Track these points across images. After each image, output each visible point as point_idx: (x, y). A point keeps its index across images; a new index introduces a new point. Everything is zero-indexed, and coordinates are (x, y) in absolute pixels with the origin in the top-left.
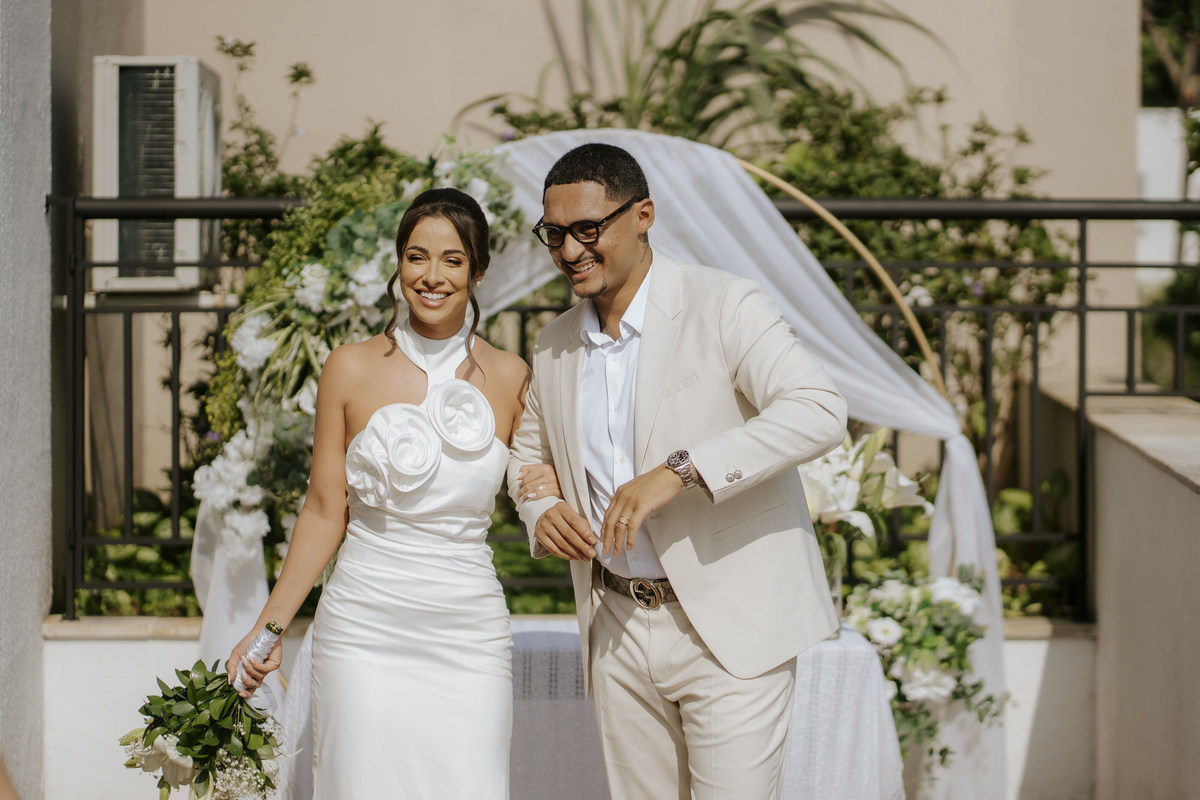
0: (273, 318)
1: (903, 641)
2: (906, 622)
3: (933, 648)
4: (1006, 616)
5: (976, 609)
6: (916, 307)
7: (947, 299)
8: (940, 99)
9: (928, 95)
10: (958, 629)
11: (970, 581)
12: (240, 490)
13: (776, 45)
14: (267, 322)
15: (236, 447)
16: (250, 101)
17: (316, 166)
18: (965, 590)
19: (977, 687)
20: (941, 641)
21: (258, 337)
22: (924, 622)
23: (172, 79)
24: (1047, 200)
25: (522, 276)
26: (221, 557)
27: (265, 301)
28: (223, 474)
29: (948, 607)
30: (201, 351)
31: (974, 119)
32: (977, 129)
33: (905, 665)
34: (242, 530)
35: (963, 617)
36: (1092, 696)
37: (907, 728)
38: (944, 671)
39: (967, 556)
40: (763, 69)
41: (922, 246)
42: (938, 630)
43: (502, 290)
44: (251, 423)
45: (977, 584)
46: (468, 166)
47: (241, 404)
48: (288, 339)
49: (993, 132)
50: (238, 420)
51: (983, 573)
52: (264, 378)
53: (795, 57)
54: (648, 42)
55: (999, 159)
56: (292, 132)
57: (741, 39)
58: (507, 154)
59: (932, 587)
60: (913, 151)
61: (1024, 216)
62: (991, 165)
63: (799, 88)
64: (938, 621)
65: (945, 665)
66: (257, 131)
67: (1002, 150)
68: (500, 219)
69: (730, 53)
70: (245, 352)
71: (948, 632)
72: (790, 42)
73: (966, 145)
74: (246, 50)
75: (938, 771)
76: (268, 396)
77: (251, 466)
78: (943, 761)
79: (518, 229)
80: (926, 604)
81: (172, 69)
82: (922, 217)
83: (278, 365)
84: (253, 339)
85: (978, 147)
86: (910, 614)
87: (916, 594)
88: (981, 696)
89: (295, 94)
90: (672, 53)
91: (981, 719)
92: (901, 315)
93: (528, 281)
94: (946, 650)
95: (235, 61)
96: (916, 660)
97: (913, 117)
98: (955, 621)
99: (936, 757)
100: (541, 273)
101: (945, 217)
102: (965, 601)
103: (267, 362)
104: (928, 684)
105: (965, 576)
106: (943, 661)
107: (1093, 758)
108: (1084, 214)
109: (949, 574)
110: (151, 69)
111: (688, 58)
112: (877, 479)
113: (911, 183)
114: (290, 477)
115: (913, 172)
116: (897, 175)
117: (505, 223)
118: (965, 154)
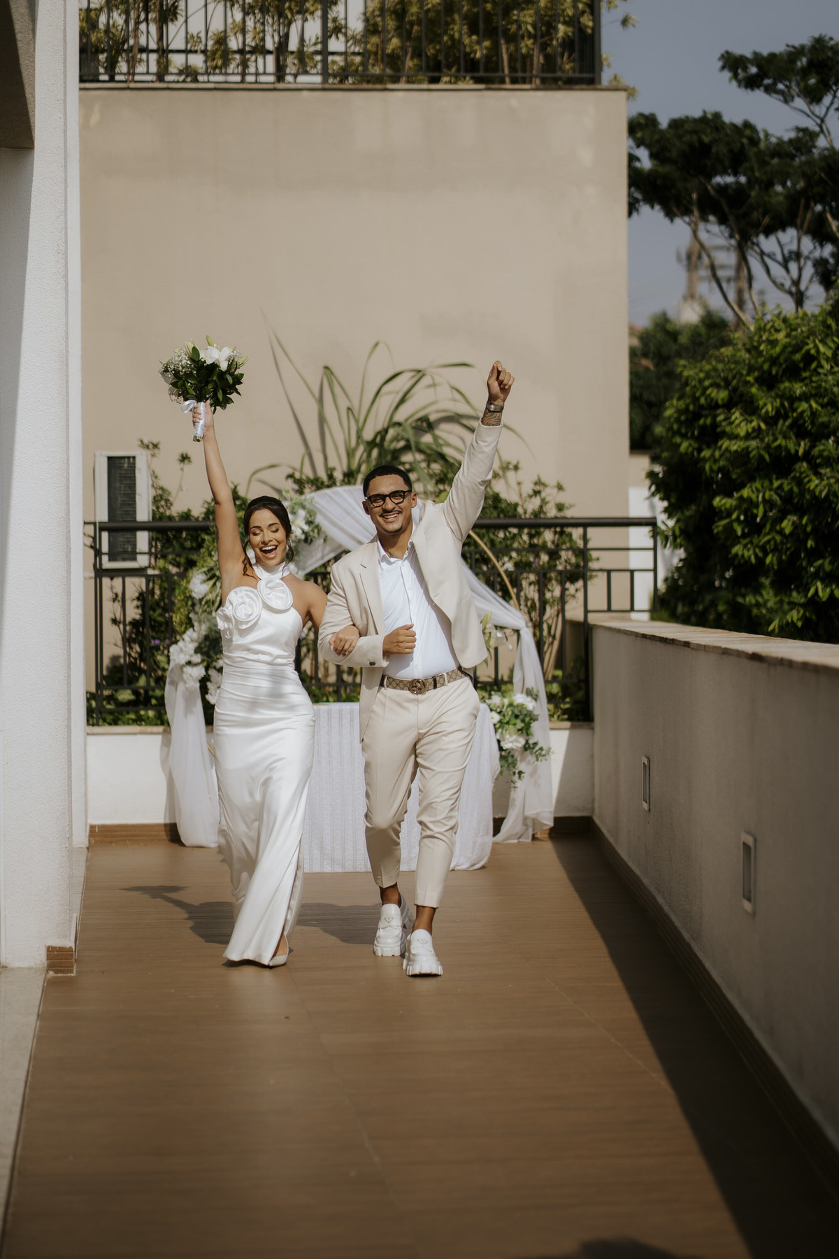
0: (207, 575)
1: (500, 722)
2: (502, 714)
3: (515, 724)
4: (550, 720)
5: (534, 708)
6: (506, 571)
7: (522, 566)
8: (516, 468)
9: (511, 466)
10: (525, 715)
11: (531, 695)
12: (191, 656)
13: (427, 439)
14: (204, 577)
15: (189, 636)
16: (157, 473)
17: (206, 506)
18: (529, 699)
19: (535, 744)
20: (518, 721)
21: (201, 583)
22: (510, 713)
23: (134, 463)
24: (572, 518)
25: (319, 555)
26: (181, 687)
27: (203, 567)
28: (183, 648)
29: (521, 706)
30: (136, 603)
31: (535, 479)
32: (536, 484)
33: (502, 733)
34: (193, 675)
35: (528, 711)
36: (592, 756)
37: (503, 762)
38: (520, 735)
39: (530, 684)
40: (420, 451)
41: (509, 542)
42: (517, 717)
43: (309, 562)
44: (196, 624)
45: (535, 697)
46: (295, 504)
47: (191, 615)
48: (215, 584)
49: (545, 485)
50: (190, 623)
51: (538, 691)
52: (203, 603)
53: (440, 446)
54: (359, 437)
55: (548, 499)
56: (181, 488)
57: (406, 436)
58: (313, 498)
59: (514, 698)
60: (503, 495)
61: (561, 526)
62: (544, 502)
63: (442, 462)
64: (516, 712)
65: (520, 732)
66: (162, 489)
67: (549, 495)
68: (311, 529)
69: (402, 444)
70: (195, 590)
71: (521, 717)
72: (436, 438)
73: (531, 492)
74: (155, 446)
75: (519, 783)
76: (205, 611)
77: (196, 645)
78: (520, 777)
79: (318, 534)
80: (511, 705)
81: (134, 458)
82: (505, 527)
83: (210, 597)
84: (199, 585)
85: (537, 493)
86: (504, 710)
87: (506, 701)
88: (537, 748)
89: (182, 470)
90: (371, 444)
91: (537, 760)
92: (499, 575)
93: (322, 558)
94: (520, 725)
95: (149, 452)
96: (506, 730)
97: (505, 476)
98: (524, 712)
99: (517, 775)
100: (328, 554)
101: (521, 527)
102: (530, 704)
103: (205, 596)
104: (513, 742)
105: (529, 693)
106: (519, 730)
107: (593, 786)
108: (586, 524)
109: (522, 692)
110: (123, 458)
111: (380, 446)
112: (488, 635)
113: (502, 511)
114: (216, 649)
115: (503, 506)
116: (495, 508)
117: (313, 531)
118: (530, 497)
